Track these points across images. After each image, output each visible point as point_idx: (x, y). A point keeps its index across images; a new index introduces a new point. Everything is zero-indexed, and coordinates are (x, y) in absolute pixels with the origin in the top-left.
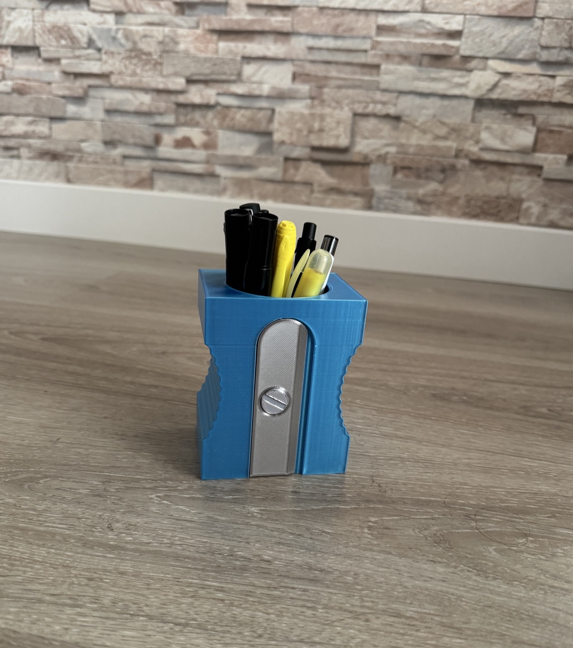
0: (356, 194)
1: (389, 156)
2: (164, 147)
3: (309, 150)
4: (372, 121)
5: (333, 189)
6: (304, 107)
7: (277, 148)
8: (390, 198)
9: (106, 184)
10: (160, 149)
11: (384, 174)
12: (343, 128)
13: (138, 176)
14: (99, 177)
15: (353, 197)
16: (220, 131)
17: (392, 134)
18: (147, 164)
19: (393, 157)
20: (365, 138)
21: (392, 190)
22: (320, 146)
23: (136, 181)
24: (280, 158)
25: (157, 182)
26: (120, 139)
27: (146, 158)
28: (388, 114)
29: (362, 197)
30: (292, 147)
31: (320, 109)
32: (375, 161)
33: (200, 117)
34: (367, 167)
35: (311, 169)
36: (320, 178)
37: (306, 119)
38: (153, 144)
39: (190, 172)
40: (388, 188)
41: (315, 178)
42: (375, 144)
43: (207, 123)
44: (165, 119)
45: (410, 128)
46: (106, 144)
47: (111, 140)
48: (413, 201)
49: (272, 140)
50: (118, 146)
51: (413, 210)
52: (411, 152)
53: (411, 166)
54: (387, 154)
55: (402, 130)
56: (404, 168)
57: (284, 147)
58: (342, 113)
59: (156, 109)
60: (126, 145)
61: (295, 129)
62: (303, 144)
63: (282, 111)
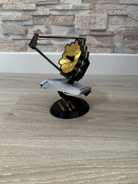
0: (108, 47)
2: (29, 34)
3: (89, 31)
4: (116, 17)
5: (99, 46)
6: (87, 13)
7: (76, 31)
8: (122, 48)
9: (8, 51)
10: (28, 35)
11: (120, 39)
12: (104, 21)
13: (20, 47)
14: (4, 48)
15: (107, 48)
16: (52, 26)
17: (123, 22)
18: (23, 41)
19: (123, 32)
20: (112, 25)
21: (123, 45)
22: (94, 29)
23: (19, 49)
24: (78, 35)
25: (28, 48)
26: (10, 32)
27: (23, 39)
28: (123, 14)
29: (111, 48)
30: (82, 30)
31: (94, 13)
32: (116, 34)
33: (43, 21)
34: (113, 36)
35: (90, 39)
36: (94, 42)
37: (88, 18)
38: (25, 34)
39: (41, 43)
40: (121, 44)
41: (92, 42)
42: (117, 27)
43: (46, 23)
44: (29, 22)
45: (131, 19)
46: (5, 34)
47: (6, 33)
48: (130, 49)
49: (74, 28)
50: (10, 35)
51: (130, 52)
52: (131, 29)
53: (130, 35)
54: (121, 30)
55: (128, 21)
56: (127, 36)
57: (79, 31)
58: (103, 15)
59: (24, 18)
60: (13, 34)
61: (83, 23)
62: (87, 29)
63: (78, 15)
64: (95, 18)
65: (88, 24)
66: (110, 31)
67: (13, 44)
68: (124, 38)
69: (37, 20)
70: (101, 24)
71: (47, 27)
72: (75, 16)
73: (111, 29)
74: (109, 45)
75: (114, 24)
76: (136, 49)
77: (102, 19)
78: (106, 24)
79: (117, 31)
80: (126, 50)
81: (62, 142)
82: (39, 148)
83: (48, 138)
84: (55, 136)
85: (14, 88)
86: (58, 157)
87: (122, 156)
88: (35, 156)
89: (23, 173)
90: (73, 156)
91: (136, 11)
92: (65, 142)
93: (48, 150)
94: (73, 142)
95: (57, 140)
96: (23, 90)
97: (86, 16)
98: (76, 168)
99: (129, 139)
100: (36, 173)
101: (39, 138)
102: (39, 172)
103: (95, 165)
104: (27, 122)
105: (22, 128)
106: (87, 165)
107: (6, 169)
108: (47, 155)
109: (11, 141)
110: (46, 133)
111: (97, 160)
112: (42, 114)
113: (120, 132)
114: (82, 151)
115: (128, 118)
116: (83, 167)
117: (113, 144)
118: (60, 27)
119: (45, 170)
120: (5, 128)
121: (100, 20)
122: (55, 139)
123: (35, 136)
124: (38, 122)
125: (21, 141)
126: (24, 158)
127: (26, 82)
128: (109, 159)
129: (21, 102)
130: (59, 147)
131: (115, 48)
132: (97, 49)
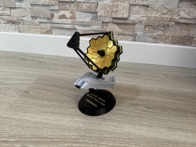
0: (130, 35)
1: (143, 21)
2: (55, 18)
3: (112, 19)
4: (137, 7)
5: (121, 33)
6: (110, 2)
7: (99, 18)
8: (143, 37)
9: (34, 32)
10: (53, 19)
11: (141, 27)
12: (125, 10)
13: (46, 30)
14: (31, 30)
15: (128, 36)
16: (77, 12)
17: (145, 12)
18: (49, 25)
19: (145, 21)
20: (134, 14)
21: (144, 34)
22: (116, 17)
23: (45, 31)
24: (100, 22)
25: (53, 31)
26: (38, 15)
27: (48, 23)
28: (144, 4)
29: (132, 36)
30: (105, 18)
31: (116, 2)
32: (137, 23)
33: (68, 6)
34: (135, 25)
35: (112, 26)
36: (116, 29)
37: (110, 6)
38: (51, 18)
39: (66, 27)
40: (143, 33)
41: (114, 29)
42: (138, 16)
43: (71, 9)
44: (55, 7)
45: (152, 10)
46: (32, 17)
47: (34, 16)
48: (151, 38)
49: (97, 15)
50: (37, 18)
51: (152, 41)
52: (152, 19)
53: (152, 24)
54: (142, 20)
55: (149, 11)
56: (148, 25)
57: (102, 18)
58: (125, 4)
59: (51, 3)
60: (40, 17)
61: (106, 11)
62: (109, 16)
63: (101, 3)
64: (117, 6)
65: (110, 12)
66: (132, 20)
67: (39, 27)
68: (145, 27)
69: (63, 6)
70: (123, 12)
71: (72, 13)
72: (98, 3)
73: (133, 17)
74: (131, 33)
75: (135, 13)
76: (157, 39)
77: (124, 8)
78: (128, 13)
79: (138, 20)
80: (148, 39)
81: (65, 119)
82: (43, 122)
83: (53, 115)
84: (60, 114)
85: (35, 68)
86: (57, 131)
87: (113, 136)
88: (38, 128)
89: (25, 140)
90: (70, 132)
91: (157, 2)
92: (67, 119)
93: (50, 125)
94: (74, 120)
95: (61, 117)
96: (43, 70)
97: (109, 4)
98: (69, 141)
99: (126, 122)
100: (35, 141)
101: (46, 114)
102: (38, 141)
103: (87, 141)
104: (39, 100)
105: (33, 104)
106: (80, 140)
107: (12, 136)
108: (48, 128)
109: (21, 115)
110: (52, 111)
111: (90, 137)
112: (54, 94)
113: (119, 116)
114: (79, 128)
115: (132, 104)
116: (76, 141)
117: (109, 126)
118: (84, 13)
119: (43, 140)
120: (19, 103)
121: (122, 9)
122: (59, 116)
123: (42, 112)
124: (48, 101)
125: (30, 115)
126: (28, 129)
127: (48, 63)
128: (101, 137)
129: (38, 82)
130: (61, 123)
131: (136, 36)
132: (119, 37)
